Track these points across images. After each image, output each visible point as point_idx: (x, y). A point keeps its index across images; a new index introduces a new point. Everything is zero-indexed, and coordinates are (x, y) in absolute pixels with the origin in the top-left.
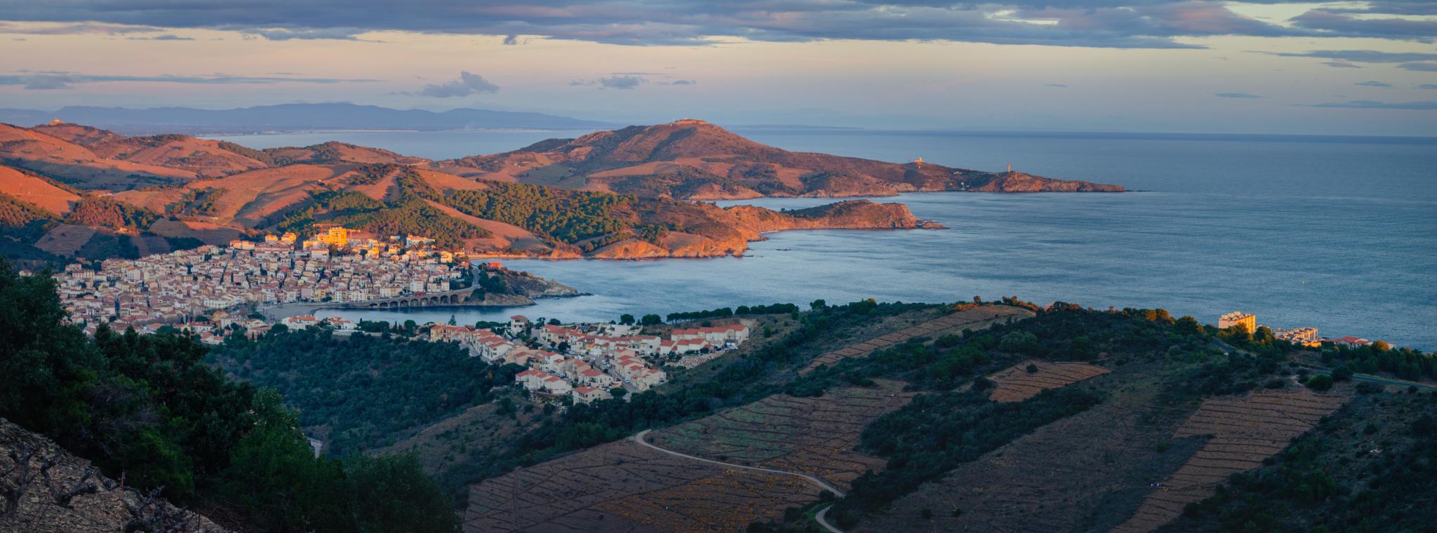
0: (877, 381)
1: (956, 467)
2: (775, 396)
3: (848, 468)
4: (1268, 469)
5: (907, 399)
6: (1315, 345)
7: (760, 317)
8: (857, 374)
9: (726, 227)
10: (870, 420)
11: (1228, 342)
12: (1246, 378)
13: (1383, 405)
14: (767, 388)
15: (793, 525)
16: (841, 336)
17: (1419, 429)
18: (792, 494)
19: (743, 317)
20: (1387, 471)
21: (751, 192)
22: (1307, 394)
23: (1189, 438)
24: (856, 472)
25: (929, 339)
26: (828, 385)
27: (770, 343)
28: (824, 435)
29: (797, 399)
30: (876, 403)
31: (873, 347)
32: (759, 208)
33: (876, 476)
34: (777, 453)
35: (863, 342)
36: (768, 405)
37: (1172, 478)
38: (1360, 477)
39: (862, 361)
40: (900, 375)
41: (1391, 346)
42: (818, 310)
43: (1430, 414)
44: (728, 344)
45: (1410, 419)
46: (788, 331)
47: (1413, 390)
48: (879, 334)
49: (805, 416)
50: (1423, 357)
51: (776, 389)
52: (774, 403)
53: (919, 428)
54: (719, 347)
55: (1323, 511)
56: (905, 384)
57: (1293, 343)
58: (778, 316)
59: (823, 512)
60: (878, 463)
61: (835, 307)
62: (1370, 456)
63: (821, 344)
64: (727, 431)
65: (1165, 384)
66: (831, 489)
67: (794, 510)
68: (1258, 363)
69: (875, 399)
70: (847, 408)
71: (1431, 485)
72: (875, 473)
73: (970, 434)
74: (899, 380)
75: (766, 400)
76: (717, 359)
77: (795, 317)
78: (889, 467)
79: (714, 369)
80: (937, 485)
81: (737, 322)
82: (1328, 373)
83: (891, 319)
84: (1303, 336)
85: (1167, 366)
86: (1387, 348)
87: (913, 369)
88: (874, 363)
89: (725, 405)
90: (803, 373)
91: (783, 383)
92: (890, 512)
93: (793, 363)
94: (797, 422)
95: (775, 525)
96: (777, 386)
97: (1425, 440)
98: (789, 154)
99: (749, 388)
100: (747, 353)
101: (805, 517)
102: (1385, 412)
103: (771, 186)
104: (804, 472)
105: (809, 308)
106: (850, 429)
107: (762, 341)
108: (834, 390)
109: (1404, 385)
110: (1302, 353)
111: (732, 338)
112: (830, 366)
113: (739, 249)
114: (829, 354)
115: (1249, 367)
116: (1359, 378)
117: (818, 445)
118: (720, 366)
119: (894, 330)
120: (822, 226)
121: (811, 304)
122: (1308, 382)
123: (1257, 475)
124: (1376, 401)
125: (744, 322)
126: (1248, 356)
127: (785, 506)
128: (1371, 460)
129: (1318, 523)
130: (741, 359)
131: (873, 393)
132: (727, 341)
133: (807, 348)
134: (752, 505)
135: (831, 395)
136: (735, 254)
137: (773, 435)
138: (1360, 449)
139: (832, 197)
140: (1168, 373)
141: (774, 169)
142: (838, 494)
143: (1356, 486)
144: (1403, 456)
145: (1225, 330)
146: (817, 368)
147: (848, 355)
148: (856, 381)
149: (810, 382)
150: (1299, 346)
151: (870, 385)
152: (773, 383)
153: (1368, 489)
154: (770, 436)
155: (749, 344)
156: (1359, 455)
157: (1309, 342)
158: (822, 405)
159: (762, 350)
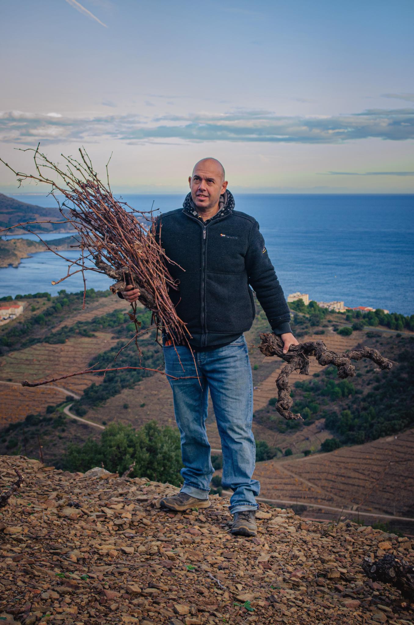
0: (96, 334)
1: (142, 380)
2: (39, 344)
3: (81, 382)
4: (316, 380)
5: (114, 343)
6: (342, 311)
7: (29, 300)
8: (85, 331)
9: (8, 251)
10: (93, 356)
11: (293, 309)
12: (303, 329)
13: (381, 344)
14: (34, 340)
15: (51, 415)
16: (75, 310)
17: (402, 358)
18: (50, 398)
19: (19, 301)
20: (384, 381)
21: (22, 231)
22: (338, 337)
23: (271, 362)
24: (86, 384)
25: (125, 310)
26: (68, 337)
27: (35, 315)
28: (67, 365)
29: (52, 346)
30: (96, 346)
31: (94, 316)
32: (27, 240)
33: (97, 387)
34: (41, 376)
35: (88, 313)
36: (35, 349)
37: (262, 384)
38: (368, 384)
39: (87, 323)
40: (110, 330)
41: (386, 312)
42: (62, 295)
43: (408, 349)
44: (11, 316)
45: (397, 352)
46: (45, 308)
47: (398, 336)
48: (96, 308)
49: (57, 354)
50: (405, 318)
51: (39, 341)
52: (38, 348)
53: (121, 359)
54: (6, 318)
55: (347, 403)
56: (112, 335)
57: (330, 310)
58: (39, 300)
59: (68, 407)
60: (99, 380)
61: (71, 294)
62: (374, 373)
63: (65, 315)
64: (12, 365)
65: (258, 332)
66: (72, 395)
67: (51, 407)
68: (310, 320)
69: (96, 344)
70: (80, 350)
71: (409, 389)
72: (97, 385)
73: (150, 362)
74: (109, 333)
75: (34, 347)
76: (5, 325)
77: (49, 300)
78: (105, 381)
79: (3, 330)
80: (131, 390)
81: (15, 304)
82: (349, 326)
83: (104, 299)
84: (335, 306)
85: (259, 322)
86: (383, 313)
87: (117, 326)
88: (94, 324)
89: (11, 351)
90: (54, 331)
91: (44, 337)
92: (106, 406)
93: (48, 325)
94: (52, 358)
95: (41, 416)
96: (40, 339)
97: (406, 364)
98: (44, 209)
99: (24, 341)
100: (22, 321)
101: (57, 411)
102: (383, 348)
103: (34, 227)
104: (57, 386)
105: (57, 295)
106: (82, 361)
107: (30, 314)
108: (72, 340)
109: (393, 332)
110: (335, 315)
111: (14, 313)
112: (70, 326)
113: (16, 263)
114: (69, 320)
115: (305, 323)
116: (367, 329)
117: (64, 370)
118: (6, 329)
119: (105, 306)
120: (64, 249)
121: (58, 292)
122: (339, 331)
123: (310, 383)
124: (377, 342)
125: (20, 303)
126: (304, 317)
127: (46, 405)
128: (374, 375)
129: (344, 409)
130: (18, 325)
131: (94, 340)
132: (10, 314)
133: (56, 317)
134: (27, 405)
135: (70, 342)
136: (14, 266)
137: (38, 366)
138: (368, 368)
139: (68, 233)
140: (259, 326)
141: (34, 217)
142: (77, 397)
143: (366, 389)
144: (393, 373)
145: (292, 303)
146: (63, 328)
147: (79, 320)
148: (85, 334)
149: (58, 336)
150: (333, 312)
151: (93, 336)
152: (38, 337)
153: (373, 391)
154: (37, 367)
155: (24, 316)
156: (368, 372)
157: (339, 309)
158: (66, 348)
159: (31, 319)
